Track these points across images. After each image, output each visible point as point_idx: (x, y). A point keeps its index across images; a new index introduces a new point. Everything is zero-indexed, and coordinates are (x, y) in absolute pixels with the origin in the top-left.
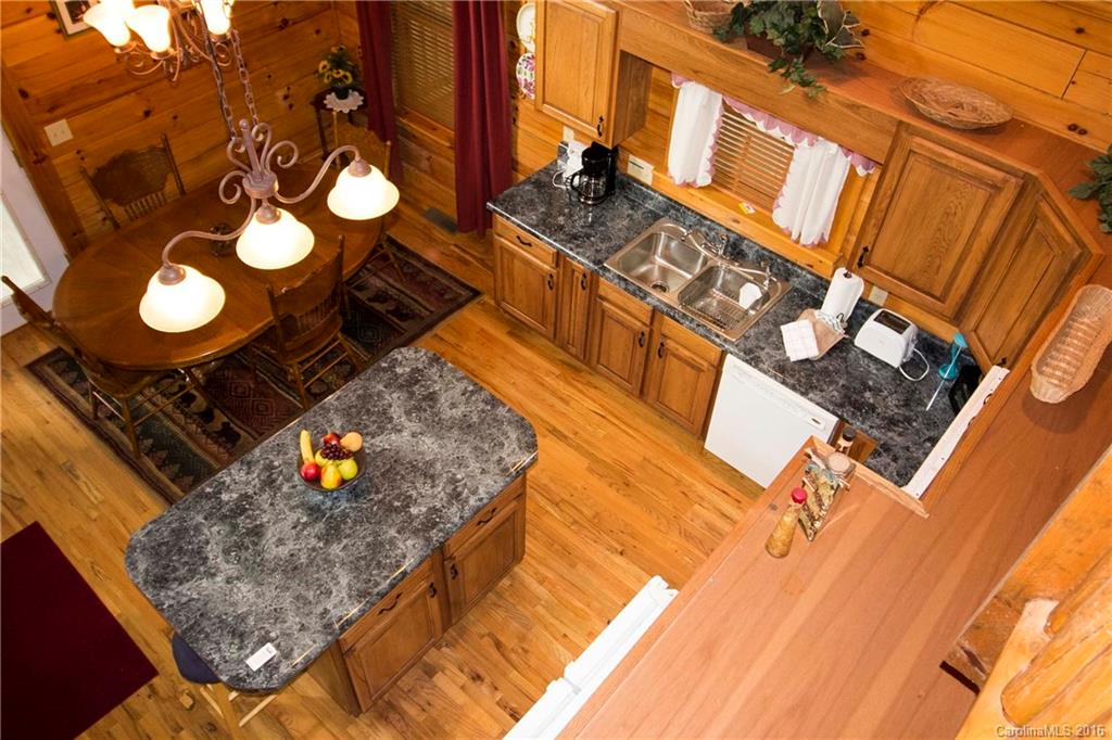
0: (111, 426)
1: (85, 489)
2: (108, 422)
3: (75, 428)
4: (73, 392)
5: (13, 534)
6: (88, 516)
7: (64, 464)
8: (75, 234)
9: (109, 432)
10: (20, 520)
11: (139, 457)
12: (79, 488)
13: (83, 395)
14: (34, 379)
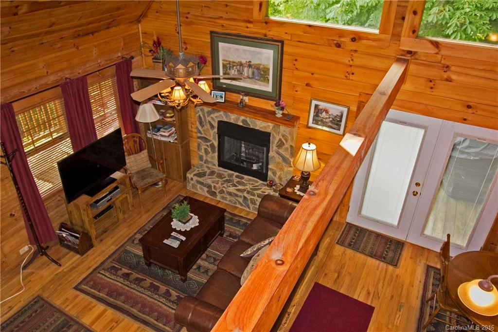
0: (428, 310)
1: (397, 316)
2: (429, 308)
3: (418, 297)
4: (431, 287)
5: (366, 303)
6: (388, 324)
7: (402, 303)
8: (492, 244)
9: (425, 311)
10: (372, 302)
11: (424, 328)
12: (396, 314)
13: (432, 292)
14: (425, 271)
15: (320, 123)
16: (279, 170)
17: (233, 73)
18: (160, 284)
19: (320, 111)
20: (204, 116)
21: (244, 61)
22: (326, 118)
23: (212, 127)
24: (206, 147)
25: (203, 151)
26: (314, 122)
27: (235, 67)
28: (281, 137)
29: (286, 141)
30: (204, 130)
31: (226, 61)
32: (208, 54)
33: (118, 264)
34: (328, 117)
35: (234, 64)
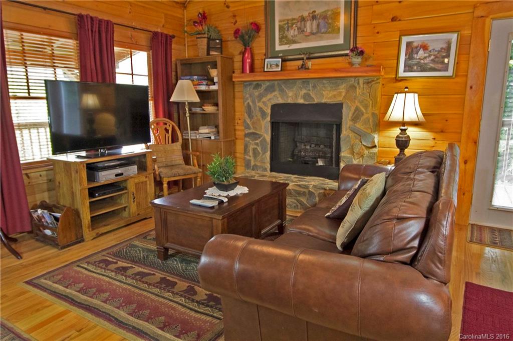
15: (415, 68)
16: (356, 157)
17: (292, 34)
18: (178, 279)
19: (415, 50)
20: (254, 102)
21: (306, 14)
22: (425, 58)
23: (263, 114)
24: (255, 147)
25: (251, 153)
26: (407, 68)
27: (294, 26)
28: (359, 104)
29: (366, 107)
30: (253, 123)
31: (284, 21)
32: (260, 20)
33: (113, 257)
34: (427, 55)
35: (294, 21)
